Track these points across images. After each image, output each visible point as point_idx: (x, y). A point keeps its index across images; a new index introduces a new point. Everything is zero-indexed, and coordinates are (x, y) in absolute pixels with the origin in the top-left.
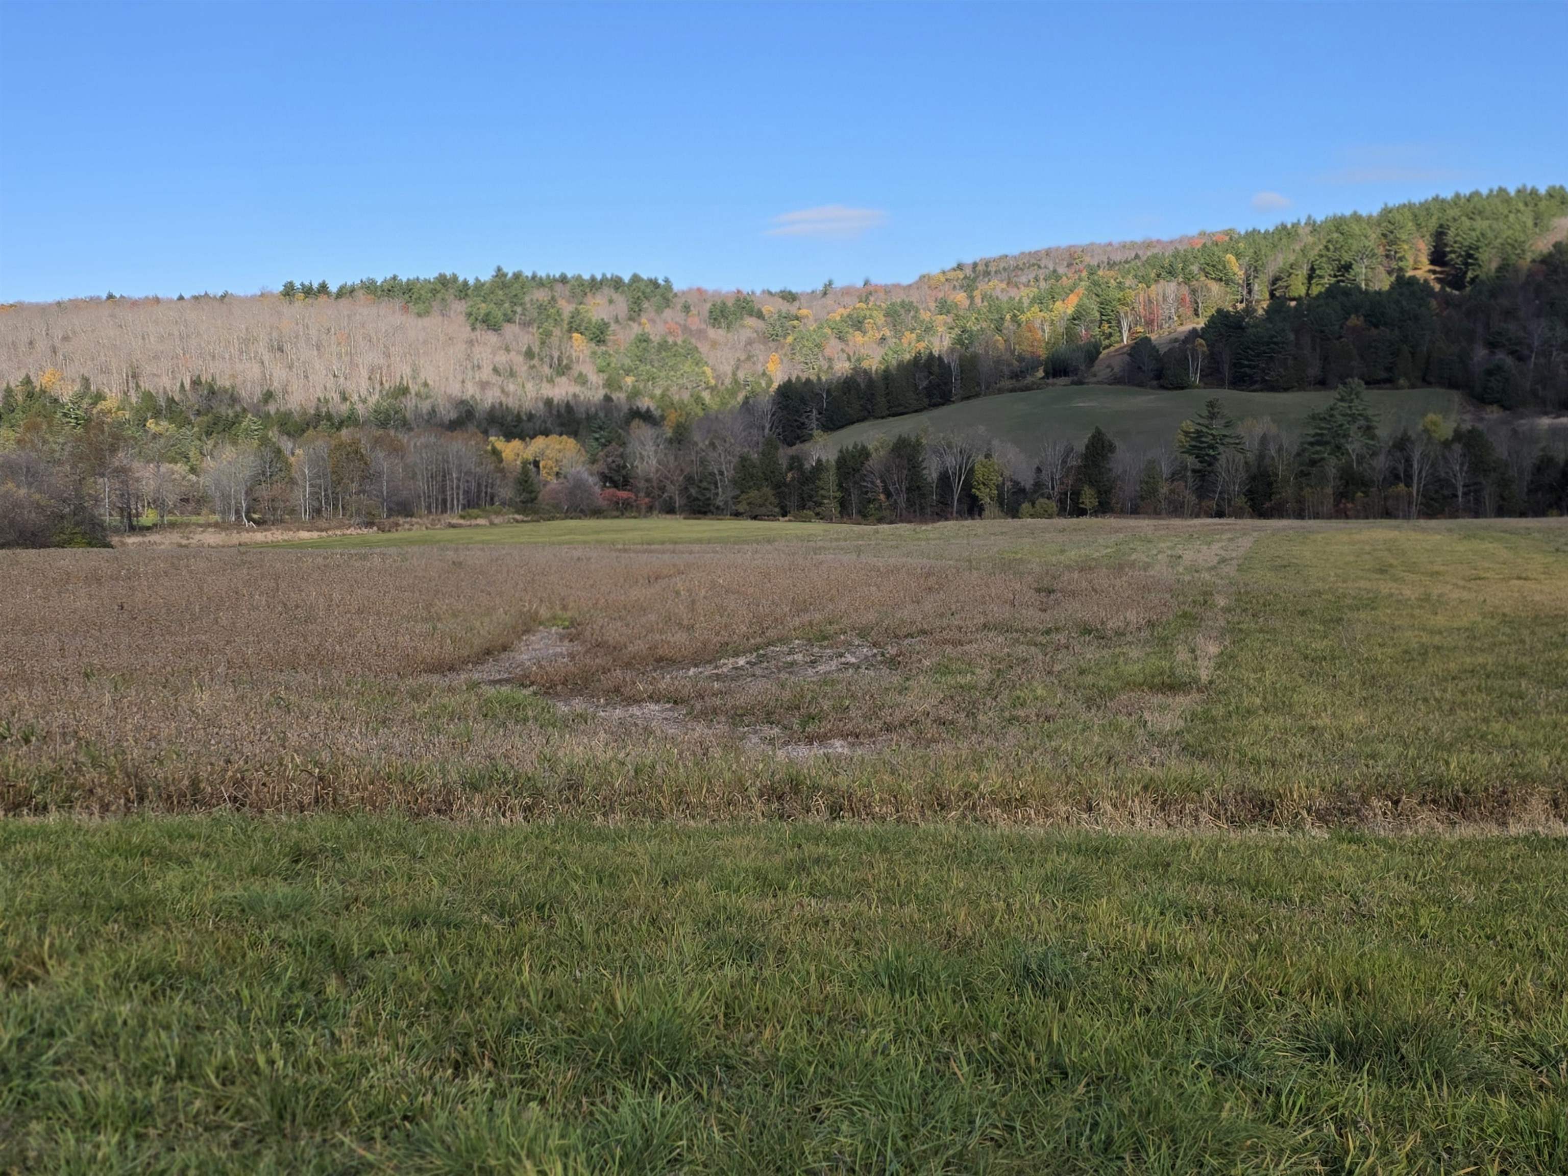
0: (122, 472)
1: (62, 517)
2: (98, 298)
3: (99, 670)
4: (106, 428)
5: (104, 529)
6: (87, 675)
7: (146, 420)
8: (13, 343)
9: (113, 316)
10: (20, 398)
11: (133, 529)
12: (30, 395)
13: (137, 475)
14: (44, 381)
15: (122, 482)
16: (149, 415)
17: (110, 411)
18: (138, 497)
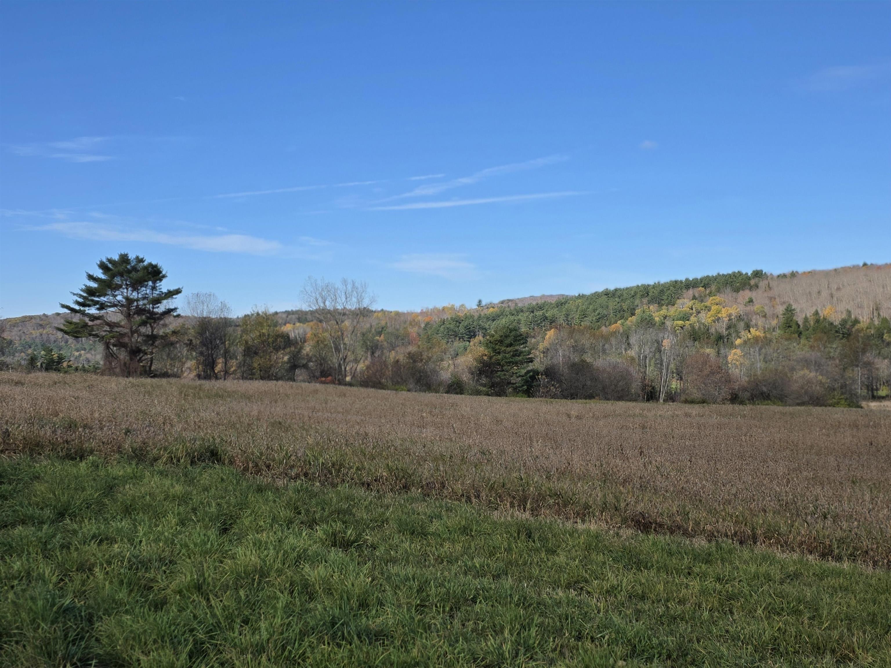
0: (868, 364)
1: (834, 389)
2: (858, 266)
3: (860, 479)
4: (860, 339)
5: (857, 397)
6: (853, 482)
7: (883, 334)
8: (810, 293)
9: (866, 275)
10: (812, 323)
11: (874, 398)
12: (818, 321)
13: (877, 366)
14: (825, 314)
15: (868, 370)
16: (885, 331)
17: (863, 329)
18: (878, 379)
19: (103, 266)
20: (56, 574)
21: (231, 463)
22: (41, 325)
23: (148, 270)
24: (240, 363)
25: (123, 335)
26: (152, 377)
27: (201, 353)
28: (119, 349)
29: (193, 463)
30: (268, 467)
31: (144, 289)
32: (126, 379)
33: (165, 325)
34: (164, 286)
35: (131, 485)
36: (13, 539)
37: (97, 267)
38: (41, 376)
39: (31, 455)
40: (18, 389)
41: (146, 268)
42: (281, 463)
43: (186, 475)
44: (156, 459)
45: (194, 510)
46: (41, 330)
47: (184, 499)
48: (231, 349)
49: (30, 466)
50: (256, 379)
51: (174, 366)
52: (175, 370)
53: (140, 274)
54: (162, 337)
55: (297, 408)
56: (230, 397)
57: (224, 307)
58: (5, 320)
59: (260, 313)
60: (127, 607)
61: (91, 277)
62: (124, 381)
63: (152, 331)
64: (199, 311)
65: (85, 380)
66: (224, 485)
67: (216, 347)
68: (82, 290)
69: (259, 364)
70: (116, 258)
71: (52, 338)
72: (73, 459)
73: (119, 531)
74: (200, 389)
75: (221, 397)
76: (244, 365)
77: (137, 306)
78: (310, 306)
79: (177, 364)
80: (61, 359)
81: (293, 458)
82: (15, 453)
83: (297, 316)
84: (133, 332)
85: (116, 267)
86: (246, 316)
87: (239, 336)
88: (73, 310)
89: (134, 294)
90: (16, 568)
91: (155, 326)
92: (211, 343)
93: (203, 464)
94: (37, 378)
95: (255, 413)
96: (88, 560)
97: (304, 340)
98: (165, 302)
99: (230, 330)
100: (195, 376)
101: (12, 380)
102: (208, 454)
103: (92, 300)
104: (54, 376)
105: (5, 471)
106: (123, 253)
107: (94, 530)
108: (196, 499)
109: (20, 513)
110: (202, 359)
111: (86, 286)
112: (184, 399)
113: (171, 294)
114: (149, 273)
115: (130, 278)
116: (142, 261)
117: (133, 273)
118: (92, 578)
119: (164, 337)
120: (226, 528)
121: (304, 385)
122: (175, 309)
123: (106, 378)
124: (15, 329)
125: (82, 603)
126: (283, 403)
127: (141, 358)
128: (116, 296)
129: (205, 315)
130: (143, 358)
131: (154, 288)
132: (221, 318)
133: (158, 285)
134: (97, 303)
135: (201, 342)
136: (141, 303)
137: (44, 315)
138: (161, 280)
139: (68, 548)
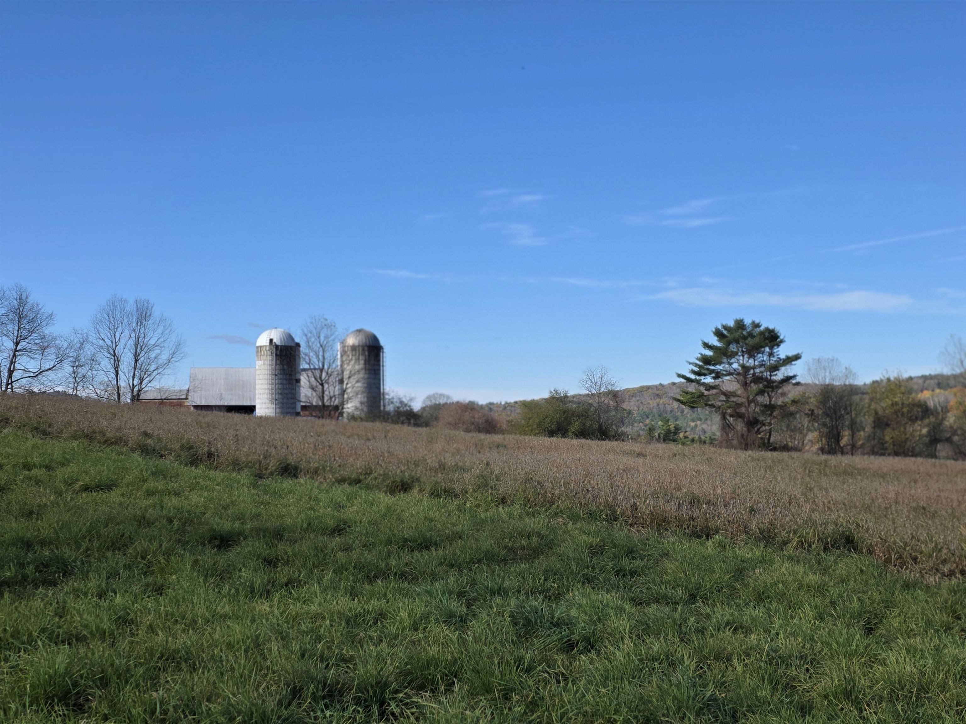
19: (718, 334)
20: (695, 661)
21: (870, 552)
22: (658, 395)
23: (764, 335)
24: (869, 436)
25: (739, 405)
26: (771, 450)
27: (824, 425)
28: (736, 420)
29: (826, 549)
30: (915, 559)
31: (760, 355)
32: (745, 452)
33: (783, 394)
34: (782, 352)
35: (761, 570)
36: (649, 618)
37: (712, 335)
38: (661, 448)
39: (659, 531)
40: (641, 460)
41: (762, 333)
42: (930, 556)
43: (819, 563)
44: (785, 543)
45: (833, 604)
46: (658, 400)
47: (821, 589)
48: (858, 420)
49: (659, 542)
50: (889, 455)
51: (795, 438)
52: (796, 442)
53: (756, 340)
54: (781, 407)
55: (943, 490)
56: (860, 475)
57: (849, 372)
58: (624, 390)
59: (892, 378)
60: (771, 707)
61: (706, 345)
62: (744, 455)
63: (770, 401)
64: (820, 378)
65: (704, 453)
66: (864, 577)
67: (841, 417)
68: (698, 359)
69: (892, 438)
70: (731, 324)
71: (669, 408)
72: (699, 537)
73: (753, 619)
74: (826, 466)
75: (851, 474)
76: (874, 439)
77: (754, 374)
78: (953, 370)
79: (798, 436)
80: (677, 430)
81: (945, 551)
82: (643, 527)
83: (936, 381)
84: (749, 402)
85: (732, 333)
86: (874, 382)
87: (867, 405)
88: (689, 380)
89: (750, 361)
90: (655, 649)
91: (773, 395)
92: (835, 413)
93: (838, 552)
94: (657, 450)
95: (892, 495)
96: (725, 649)
97: (946, 410)
98: (783, 369)
99: (856, 398)
100: (818, 449)
101: (634, 451)
102: (843, 540)
103: (708, 369)
104: (673, 447)
105: (636, 546)
106: (738, 318)
107: (727, 617)
108: (834, 592)
109: (654, 592)
110: (825, 430)
111: (701, 354)
112: (809, 476)
113: (789, 360)
114: (766, 339)
115: (746, 344)
116: (758, 326)
117: (749, 339)
118: (730, 669)
119: (783, 407)
120: (871, 628)
121: (950, 463)
122: (794, 377)
123: (724, 450)
124: (634, 399)
125: (723, 695)
126: (924, 483)
127: (758, 429)
128: (732, 364)
129: (827, 382)
130: (761, 429)
131: (771, 355)
132: (845, 385)
133: (775, 351)
134: (712, 372)
135: (824, 412)
136: (758, 370)
137: (661, 385)
138: (778, 345)
139: (703, 633)
